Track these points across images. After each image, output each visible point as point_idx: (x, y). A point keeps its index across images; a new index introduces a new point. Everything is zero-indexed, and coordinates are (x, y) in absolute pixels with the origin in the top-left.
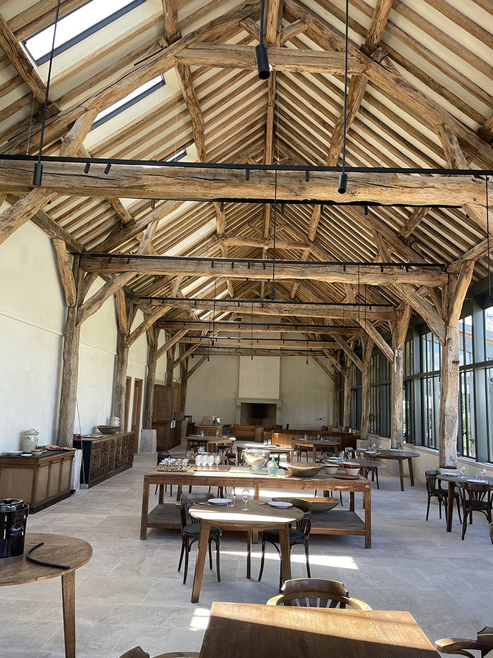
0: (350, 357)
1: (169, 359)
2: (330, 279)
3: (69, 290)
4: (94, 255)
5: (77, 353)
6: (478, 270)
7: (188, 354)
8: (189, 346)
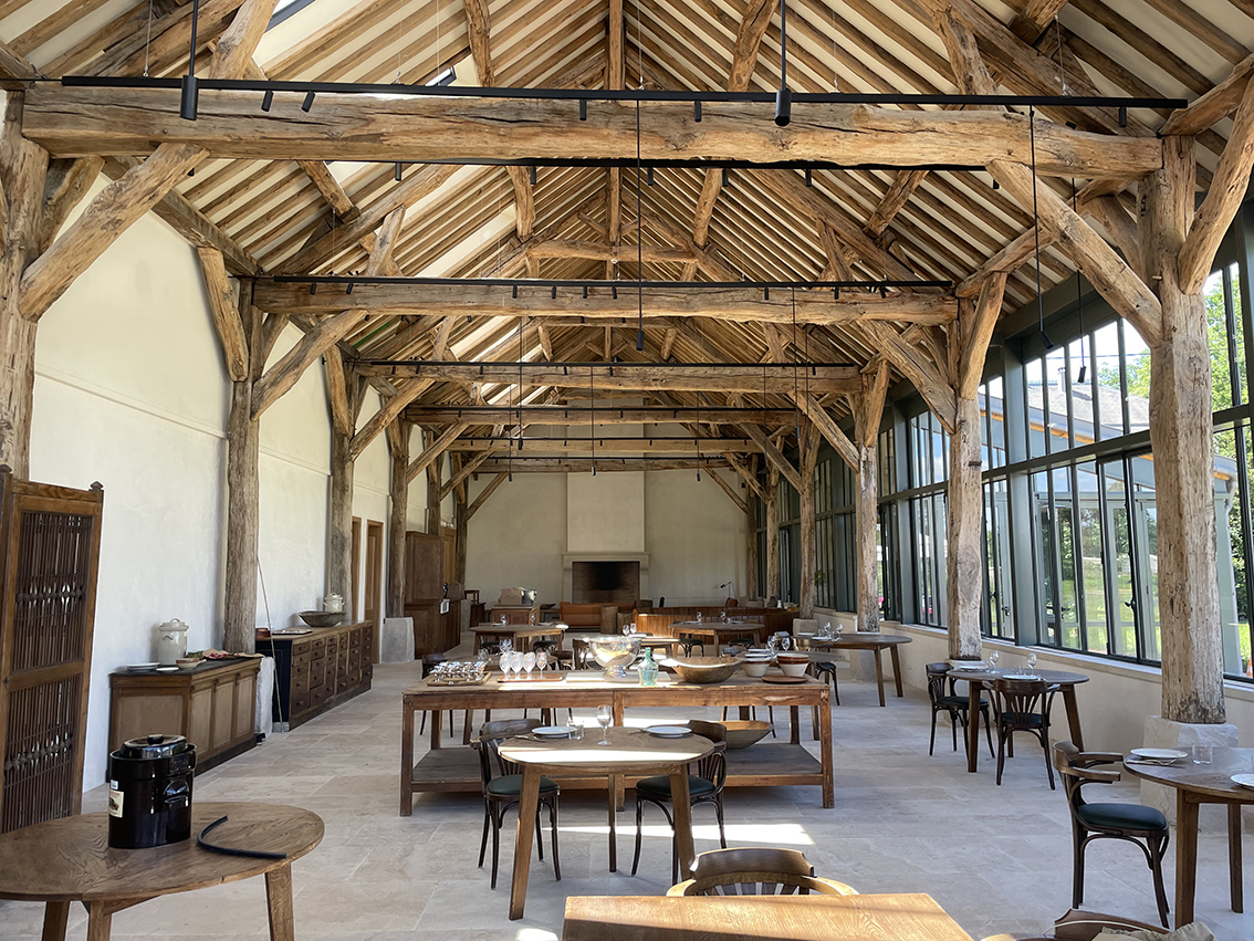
0: (777, 465)
1: (432, 484)
2: (742, 315)
3: (235, 347)
4: (280, 279)
5: (254, 472)
6: (1014, 292)
7: (467, 471)
8: (470, 455)
